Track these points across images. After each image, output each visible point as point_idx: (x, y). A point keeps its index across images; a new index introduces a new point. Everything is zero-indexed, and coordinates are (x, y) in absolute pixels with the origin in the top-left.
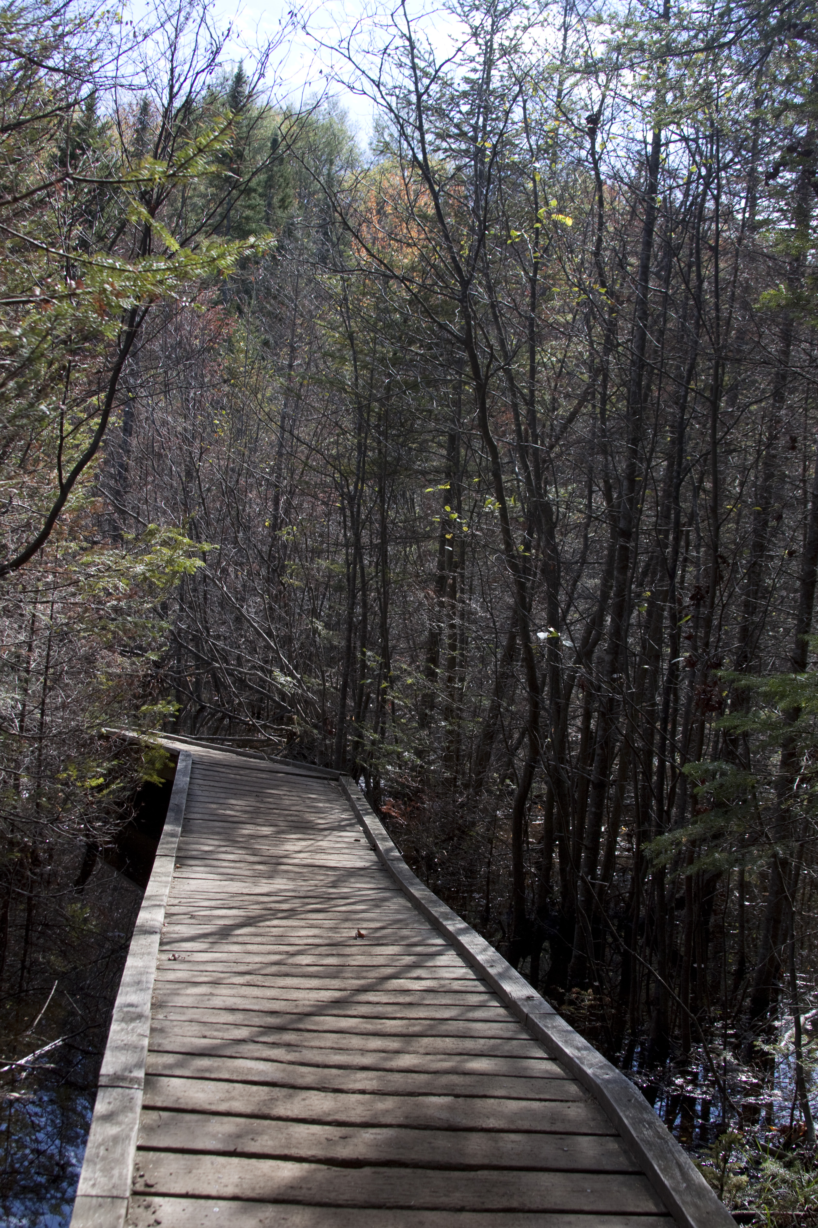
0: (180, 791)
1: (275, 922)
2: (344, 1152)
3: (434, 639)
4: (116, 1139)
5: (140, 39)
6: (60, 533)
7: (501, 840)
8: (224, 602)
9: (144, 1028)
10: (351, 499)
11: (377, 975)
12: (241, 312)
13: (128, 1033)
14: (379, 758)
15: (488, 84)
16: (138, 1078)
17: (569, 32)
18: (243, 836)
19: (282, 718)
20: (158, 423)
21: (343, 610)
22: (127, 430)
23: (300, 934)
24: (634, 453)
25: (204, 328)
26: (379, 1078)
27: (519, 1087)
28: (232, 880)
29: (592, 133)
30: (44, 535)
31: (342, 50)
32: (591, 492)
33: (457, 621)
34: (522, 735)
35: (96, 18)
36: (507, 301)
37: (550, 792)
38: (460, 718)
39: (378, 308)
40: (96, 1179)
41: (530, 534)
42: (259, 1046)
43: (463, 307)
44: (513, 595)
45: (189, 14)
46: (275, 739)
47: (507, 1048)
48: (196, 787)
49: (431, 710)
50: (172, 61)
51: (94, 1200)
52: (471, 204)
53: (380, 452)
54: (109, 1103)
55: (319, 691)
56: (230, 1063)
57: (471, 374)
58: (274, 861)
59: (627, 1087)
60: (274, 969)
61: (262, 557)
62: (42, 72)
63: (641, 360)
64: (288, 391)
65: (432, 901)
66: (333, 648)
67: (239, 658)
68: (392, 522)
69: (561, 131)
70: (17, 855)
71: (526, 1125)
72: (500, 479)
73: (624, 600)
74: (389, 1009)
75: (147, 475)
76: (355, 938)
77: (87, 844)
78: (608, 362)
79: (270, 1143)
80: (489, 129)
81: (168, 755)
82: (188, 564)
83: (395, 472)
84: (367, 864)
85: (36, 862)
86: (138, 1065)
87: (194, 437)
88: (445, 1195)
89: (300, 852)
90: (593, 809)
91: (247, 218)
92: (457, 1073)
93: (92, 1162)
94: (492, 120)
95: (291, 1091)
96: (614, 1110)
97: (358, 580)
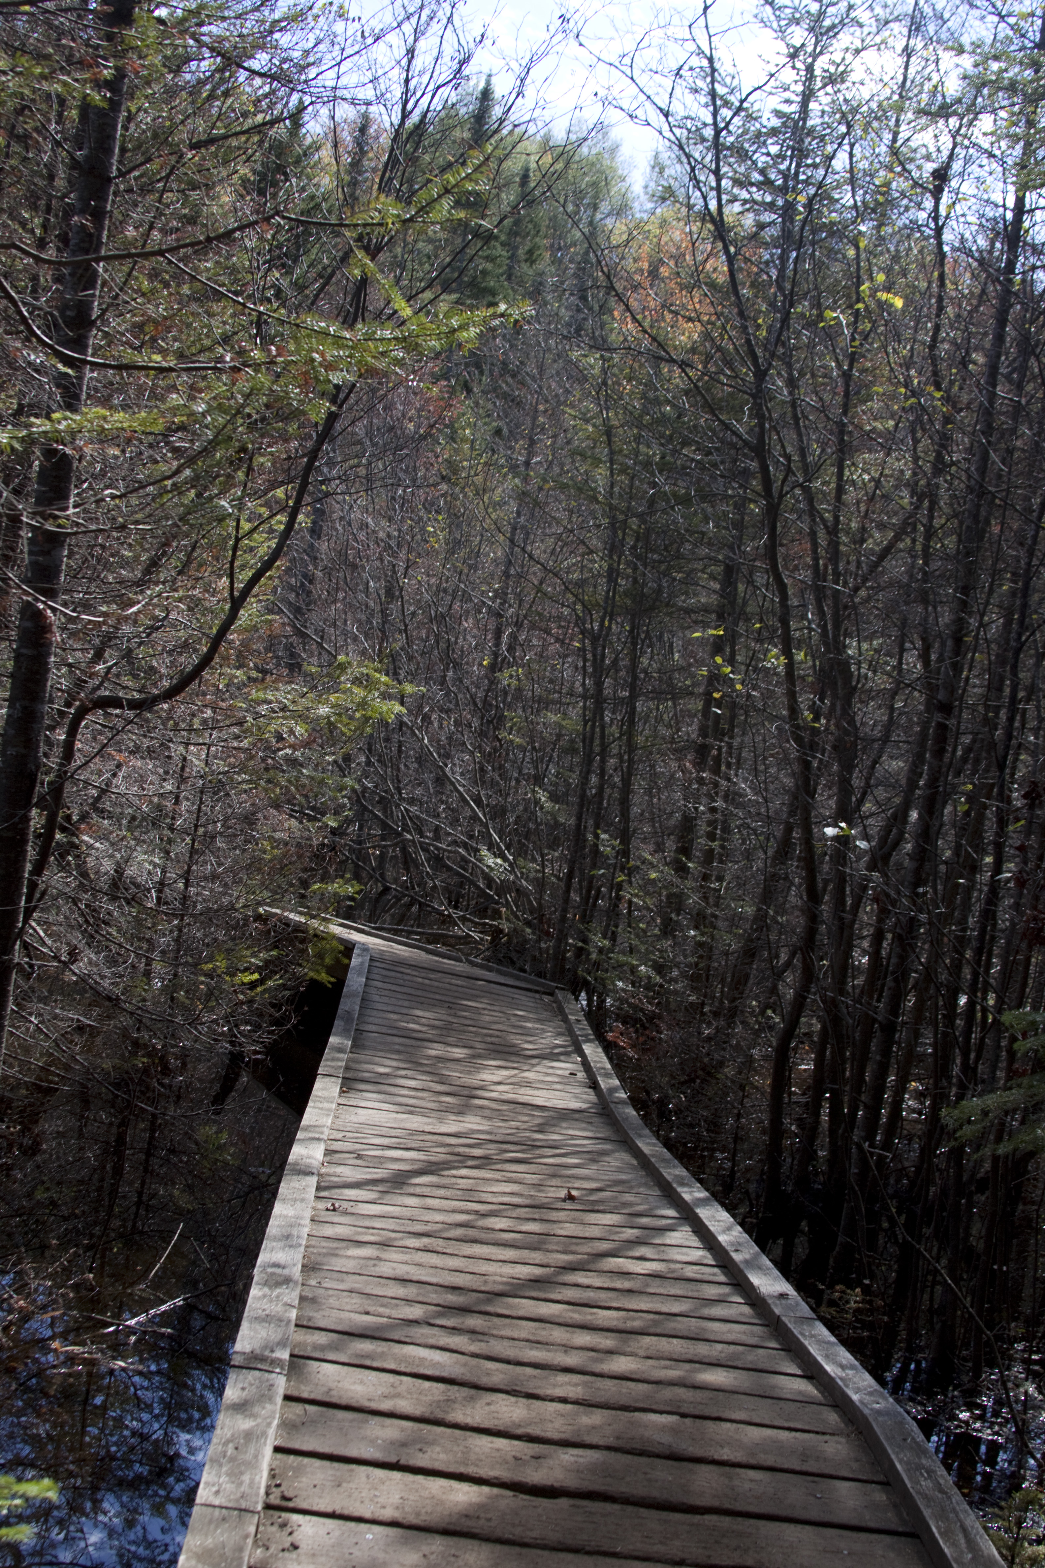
0: (353, 995)
1: (464, 1172)
2: (536, 1476)
3: (688, 824)
4: (249, 1435)
5: (370, 41)
6: (226, 658)
7: (757, 1088)
8: (422, 759)
9: (292, 1295)
10: (595, 639)
11: (589, 1250)
12: (469, 391)
13: (271, 1301)
14: (607, 971)
15: (805, 120)
16: (280, 1360)
17: (913, 59)
18: (429, 1057)
19: (485, 910)
20: (355, 526)
21: (574, 779)
22: (315, 531)
23: (494, 1189)
24: (964, 605)
25: (421, 409)
26: (585, 1384)
27: (763, 1411)
28: (411, 1113)
29: (937, 193)
30: (206, 661)
31: (623, 68)
32: (902, 650)
33: (719, 803)
34: (793, 955)
35: (315, 11)
36: (812, 400)
37: (824, 1031)
38: (715, 928)
39: (646, 398)
40: (220, 1485)
41: (822, 700)
42: (435, 1331)
43: (754, 404)
44: (793, 774)
45: (434, 12)
46: (476, 936)
47: (750, 1357)
48: (373, 991)
49: (678, 915)
50: (408, 71)
51: (217, 1511)
52: (774, 273)
53: (635, 581)
54: (243, 1389)
55: (536, 879)
56: (397, 1349)
57: (759, 488)
58: (466, 1092)
59: (902, 1423)
60: (459, 1232)
61: (475, 704)
62: (242, 75)
63: (981, 486)
64: (522, 496)
65: (664, 1160)
66: (557, 824)
67: (437, 829)
68: (645, 671)
69: (894, 185)
70: (141, 1061)
71: (770, 1461)
72: (788, 627)
73: (937, 793)
74: (603, 1295)
75: (337, 590)
76: (564, 1200)
77: (231, 1053)
78: (937, 486)
79: (442, 1456)
80: (802, 177)
81: (342, 948)
82: (385, 708)
83: (652, 608)
84: (584, 1106)
85: (166, 1070)
86: (282, 1344)
87: (399, 546)
88: (661, 1543)
89: (500, 1083)
90: (878, 1058)
91: (484, 273)
92: (685, 1386)
93: (216, 1462)
94: (808, 166)
95: (473, 1392)
96: (885, 1451)
97: (597, 742)
